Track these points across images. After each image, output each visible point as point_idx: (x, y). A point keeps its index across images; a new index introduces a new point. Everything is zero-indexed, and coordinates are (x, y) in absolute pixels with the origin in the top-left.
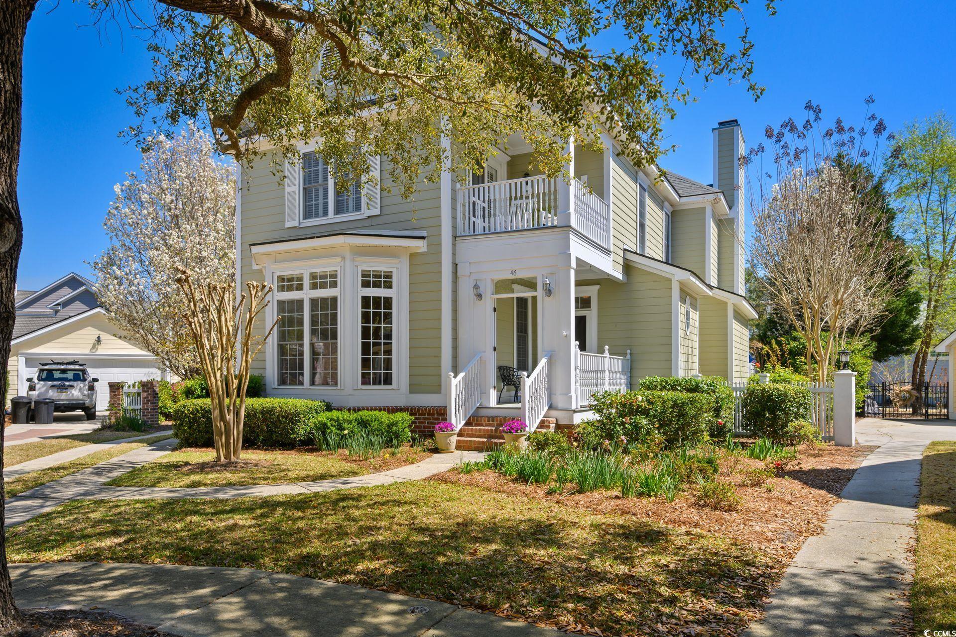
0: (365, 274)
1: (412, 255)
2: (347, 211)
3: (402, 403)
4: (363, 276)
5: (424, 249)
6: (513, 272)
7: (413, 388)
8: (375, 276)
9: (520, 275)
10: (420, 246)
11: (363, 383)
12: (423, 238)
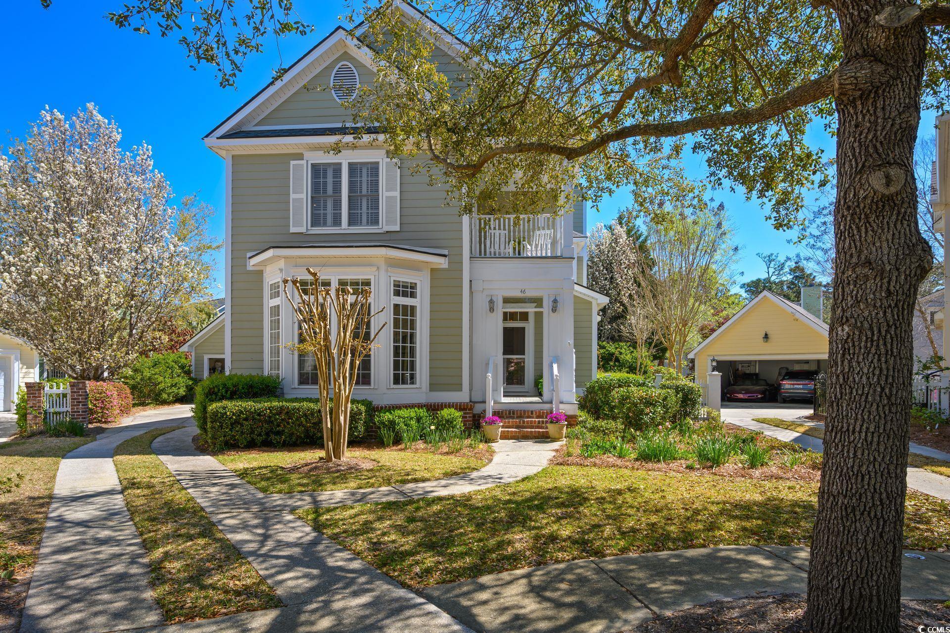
0: (397, 284)
1: (432, 270)
2: (361, 224)
3: (423, 401)
4: (395, 286)
5: (446, 266)
6: (523, 291)
7: (434, 386)
8: (403, 287)
9: (529, 294)
10: (442, 263)
11: (394, 383)
12: (445, 256)
